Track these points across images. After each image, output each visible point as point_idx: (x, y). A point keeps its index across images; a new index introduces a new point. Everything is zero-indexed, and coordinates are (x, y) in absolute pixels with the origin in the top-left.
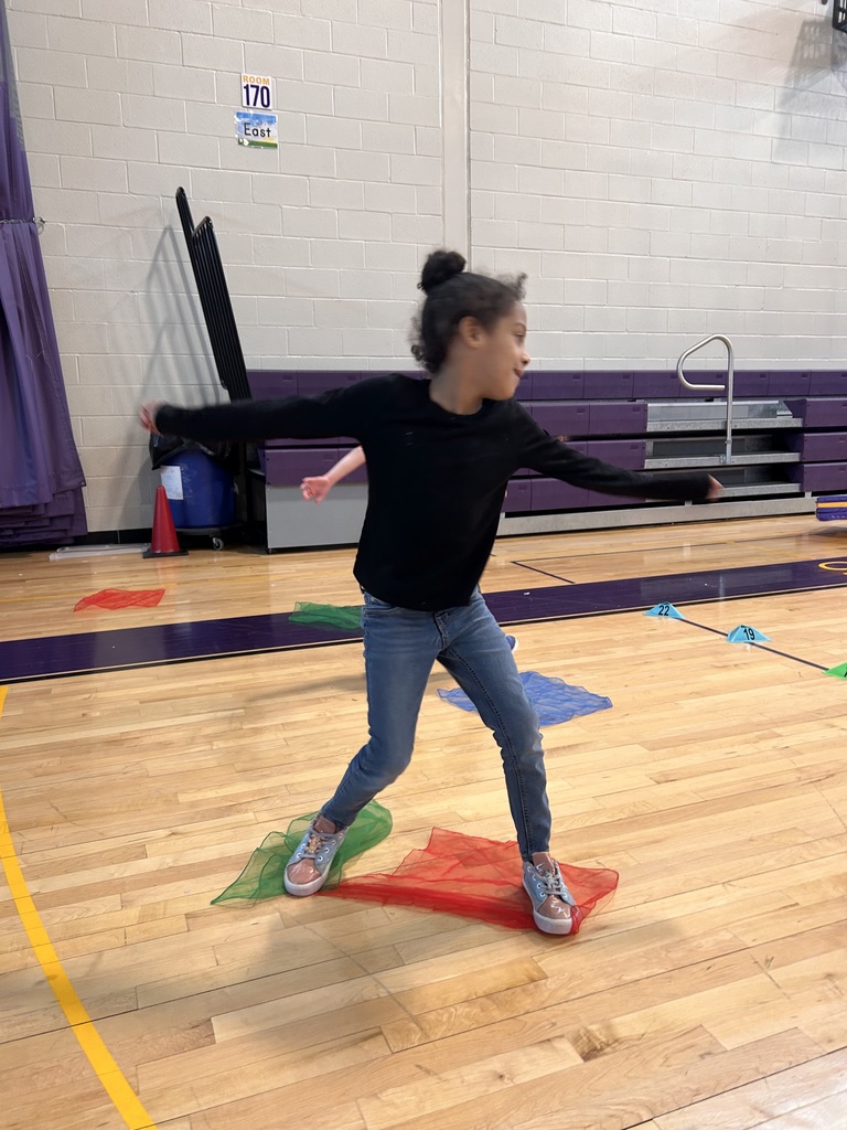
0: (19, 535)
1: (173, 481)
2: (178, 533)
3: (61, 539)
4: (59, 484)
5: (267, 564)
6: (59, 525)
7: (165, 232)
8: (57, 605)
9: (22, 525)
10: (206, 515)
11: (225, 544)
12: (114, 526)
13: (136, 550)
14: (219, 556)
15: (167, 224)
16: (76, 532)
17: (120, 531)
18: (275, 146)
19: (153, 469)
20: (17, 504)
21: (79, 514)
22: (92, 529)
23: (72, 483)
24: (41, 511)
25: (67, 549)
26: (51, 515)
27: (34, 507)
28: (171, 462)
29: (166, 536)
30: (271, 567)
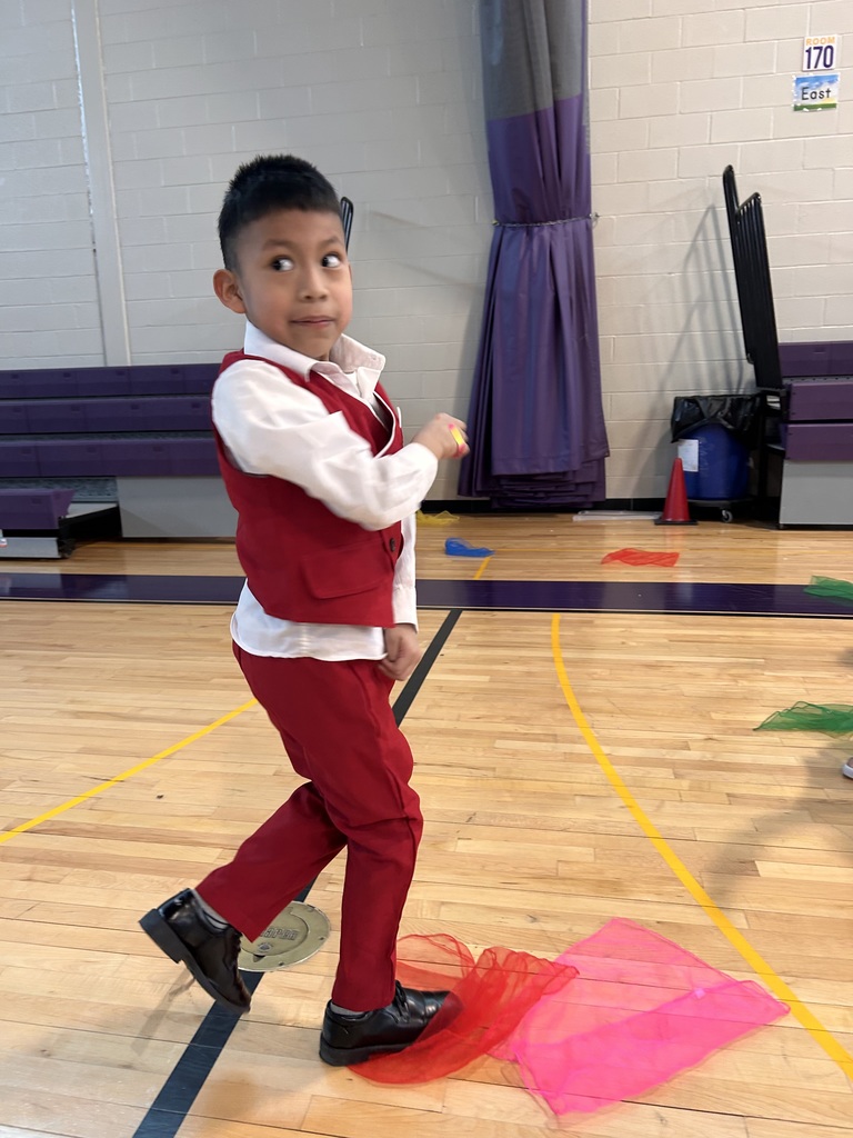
0: (548, 498)
1: (690, 454)
2: (689, 503)
3: (582, 504)
4: (587, 454)
5: (776, 539)
6: (583, 490)
7: (707, 213)
8: (585, 557)
9: (553, 489)
10: (718, 487)
11: (734, 516)
12: (628, 495)
13: (649, 517)
14: (726, 528)
15: (710, 203)
16: (596, 498)
17: (634, 500)
18: (834, 106)
19: (673, 442)
20: (552, 470)
21: (600, 482)
22: (610, 495)
23: (597, 454)
24: (570, 477)
25: (587, 512)
26: (578, 481)
27: (564, 474)
28: (690, 436)
29: (678, 506)
30: (780, 542)
